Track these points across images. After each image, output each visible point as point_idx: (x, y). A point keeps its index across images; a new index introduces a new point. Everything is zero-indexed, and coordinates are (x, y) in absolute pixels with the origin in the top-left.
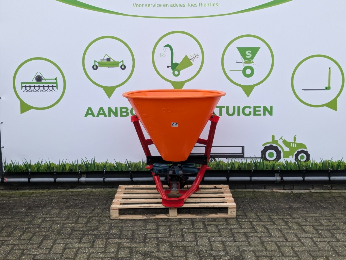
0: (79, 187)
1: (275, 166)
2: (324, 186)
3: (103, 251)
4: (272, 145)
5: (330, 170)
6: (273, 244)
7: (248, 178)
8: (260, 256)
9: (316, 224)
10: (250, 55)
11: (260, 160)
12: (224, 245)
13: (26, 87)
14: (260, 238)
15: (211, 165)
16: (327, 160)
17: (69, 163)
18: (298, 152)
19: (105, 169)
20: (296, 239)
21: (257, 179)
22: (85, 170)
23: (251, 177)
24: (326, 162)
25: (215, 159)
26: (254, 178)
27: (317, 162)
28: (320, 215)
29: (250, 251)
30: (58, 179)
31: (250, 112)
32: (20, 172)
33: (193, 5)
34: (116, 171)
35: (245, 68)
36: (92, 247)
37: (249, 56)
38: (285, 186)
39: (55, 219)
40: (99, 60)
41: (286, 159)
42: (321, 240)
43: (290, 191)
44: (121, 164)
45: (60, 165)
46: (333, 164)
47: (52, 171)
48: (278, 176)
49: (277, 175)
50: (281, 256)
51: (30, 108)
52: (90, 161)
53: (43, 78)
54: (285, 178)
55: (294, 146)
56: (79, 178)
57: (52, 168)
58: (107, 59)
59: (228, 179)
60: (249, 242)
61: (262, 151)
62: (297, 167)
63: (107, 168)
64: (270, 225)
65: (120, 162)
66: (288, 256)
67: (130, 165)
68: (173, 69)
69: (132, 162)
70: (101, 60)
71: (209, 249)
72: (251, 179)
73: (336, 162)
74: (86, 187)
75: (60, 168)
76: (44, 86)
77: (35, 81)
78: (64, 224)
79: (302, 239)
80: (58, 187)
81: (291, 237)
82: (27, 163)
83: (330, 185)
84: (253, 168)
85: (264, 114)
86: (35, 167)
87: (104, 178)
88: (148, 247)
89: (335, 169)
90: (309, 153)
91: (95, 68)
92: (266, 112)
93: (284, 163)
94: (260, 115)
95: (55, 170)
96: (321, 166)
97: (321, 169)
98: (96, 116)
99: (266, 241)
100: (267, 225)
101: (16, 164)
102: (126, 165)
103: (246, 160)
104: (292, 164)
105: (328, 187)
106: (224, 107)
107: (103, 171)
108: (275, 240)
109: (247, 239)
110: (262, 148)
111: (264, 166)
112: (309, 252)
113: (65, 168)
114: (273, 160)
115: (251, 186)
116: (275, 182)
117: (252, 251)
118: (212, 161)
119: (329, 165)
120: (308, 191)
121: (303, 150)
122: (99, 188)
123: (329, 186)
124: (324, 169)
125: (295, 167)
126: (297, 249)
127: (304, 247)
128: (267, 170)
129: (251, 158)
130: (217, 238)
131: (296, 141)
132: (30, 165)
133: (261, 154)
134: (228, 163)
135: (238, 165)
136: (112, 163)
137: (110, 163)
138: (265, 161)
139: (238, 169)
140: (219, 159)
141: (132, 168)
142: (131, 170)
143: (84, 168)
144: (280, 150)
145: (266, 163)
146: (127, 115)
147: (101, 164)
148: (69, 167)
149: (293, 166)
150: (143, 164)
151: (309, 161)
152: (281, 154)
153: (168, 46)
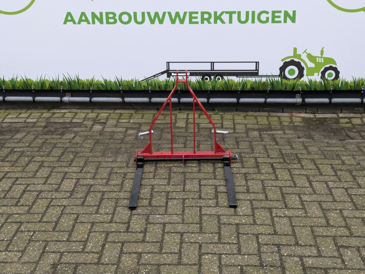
0: (63, 107)
1: (296, 85)
2: (356, 109)
3: (69, 196)
4: (293, 60)
5: (364, 91)
6: (277, 191)
7: (262, 100)
8: (257, 208)
9: (337, 162)
11: (277, 78)
12: (216, 191)
14: (262, 181)
15: (218, 84)
16: (361, 78)
17: (48, 79)
18: (324, 68)
19: (91, 88)
20: (307, 184)
21: (273, 101)
22: (67, 88)
23: (266, 98)
24: (359, 80)
25: (223, 78)
26: (269, 100)
27: (348, 81)
28: (343, 148)
29: (246, 200)
30: (38, 99)
31: (268, 18)
34: (104, 90)
36: (57, 190)
38: (307, 109)
39: (25, 150)
41: (310, 77)
42: (338, 186)
43: (313, 114)
44: (111, 82)
45: (39, 81)
47: (29, 89)
48: (299, 98)
49: (299, 96)
50: (284, 208)
52: (73, 78)
54: (308, 100)
55: (320, 61)
56: (61, 98)
57: (29, 85)
59: (238, 101)
60: (248, 187)
61: (280, 68)
62: (323, 87)
63: (94, 85)
64: (279, 163)
65: (108, 80)
66: (293, 208)
67: (120, 83)
69: (122, 80)
71: (197, 197)
72: (265, 101)
74: (71, 107)
75: (38, 85)
78: (33, 157)
79: (314, 184)
80: (39, 107)
81: (302, 182)
83: (363, 108)
84: (269, 88)
85: (285, 21)
86: (9, 83)
87: (91, 98)
88: (124, 192)
90: (339, 69)
92: (288, 18)
93: (307, 82)
94: (280, 22)
95: (33, 87)
96: (353, 85)
97: (353, 89)
98: (77, 23)
99: (270, 186)
100: (275, 163)
102: (116, 83)
103: (260, 78)
104: (317, 84)
105: (360, 111)
106: (235, 12)
108: (280, 185)
109: (247, 183)
110: (281, 64)
111: (283, 85)
112: (320, 202)
113: (44, 85)
114: (294, 79)
115: (266, 109)
116: (296, 105)
117: (249, 200)
118: (219, 79)
120: (334, 116)
121: (331, 67)
122: (86, 109)
123: (361, 109)
124: (356, 89)
125: (321, 87)
126: (305, 198)
127: (315, 196)
128: (286, 90)
129: (266, 76)
130: (210, 181)
131: (323, 55)
132: (4, 81)
133: (279, 71)
134: (239, 82)
135: (251, 85)
136: (99, 80)
137: (97, 81)
138: (283, 79)
139: (251, 89)
140: (228, 77)
141: (123, 87)
142: (122, 89)
143: (67, 86)
144: (303, 66)
145: (285, 82)
146: (115, 22)
147: (86, 81)
148: (49, 84)
149: (318, 85)
150: (136, 83)
151: (339, 79)
152: (304, 71)
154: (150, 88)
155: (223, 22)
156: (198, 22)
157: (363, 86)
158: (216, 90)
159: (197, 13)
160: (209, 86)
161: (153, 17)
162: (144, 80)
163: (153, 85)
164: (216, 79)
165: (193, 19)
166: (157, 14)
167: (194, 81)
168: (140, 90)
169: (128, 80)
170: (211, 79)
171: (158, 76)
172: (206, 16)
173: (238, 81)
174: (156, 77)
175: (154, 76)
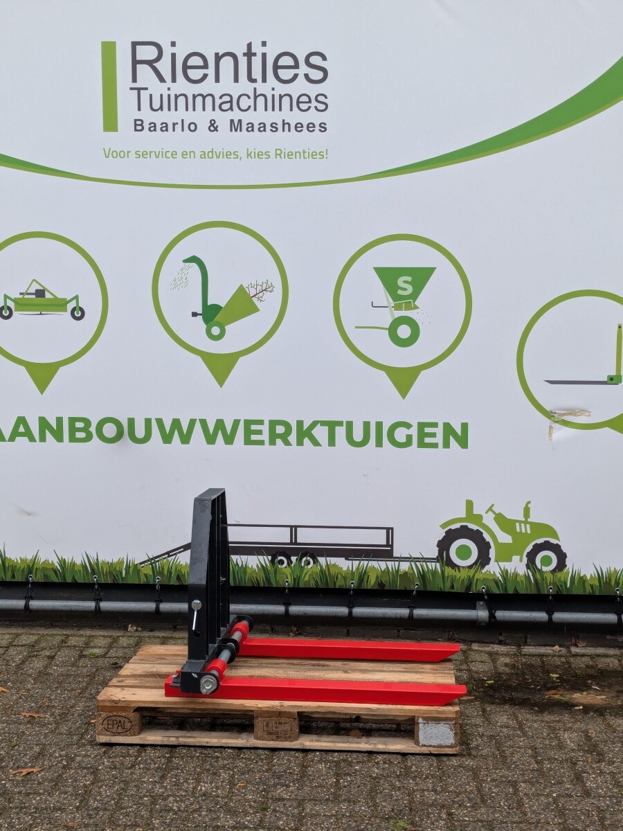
1: (475, 581)
2: (608, 637)
4: (467, 526)
5: (621, 597)
7: (403, 612)
10: (410, 289)
11: (434, 564)
15: (306, 574)
16: (612, 569)
18: (533, 546)
19: (31, 577)
21: (426, 615)
23: (412, 607)
24: (609, 574)
25: (317, 561)
26: (420, 612)
27: (585, 575)
33: (259, 155)
34: (59, 583)
35: (397, 323)
37: (405, 289)
38: (504, 634)
40: (15, 295)
41: (502, 564)
43: (515, 647)
44: (74, 564)
48: (483, 609)
49: (481, 605)
54: (501, 615)
55: (524, 531)
58: (36, 290)
59: (351, 612)
61: (439, 541)
62: (533, 587)
63: (36, 572)
65: (68, 559)
67: (94, 568)
68: (206, 321)
69: (99, 560)
70: (21, 294)
72: (411, 615)
84: (416, 586)
85: (446, 445)
87: (27, 602)
90: (564, 549)
91: (6, 313)
92: (451, 438)
93: (498, 575)
94: (435, 446)
96: (598, 584)
97: (597, 594)
98: (7, 439)
102: (84, 567)
103: (397, 563)
104: (518, 579)
106: (340, 424)
107: (27, 583)
110: (441, 534)
111: (446, 580)
114: (470, 567)
115: (412, 632)
116: (476, 624)
118: (309, 563)
119: (617, 583)
120: (563, 651)
121: (547, 543)
122: (17, 626)
124: (603, 594)
125: (528, 586)
128: (453, 591)
129: (409, 559)
131: (529, 517)
133: (438, 549)
134: (351, 569)
135: (377, 577)
136: (48, 561)
137: (44, 562)
138: (446, 567)
139: (376, 587)
140: (328, 559)
141: (99, 576)
142: (97, 581)
144: (487, 540)
145: (450, 574)
146: (89, 438)
147: (19, 562)
149: (522, 581)
150: (128, 567)
151: (565, 570)
152: (490, 550)
153: (194, 259)
154: (158, 578)
155: (316, 443)
156: (264, 441)
157: (618, 586)
158: (302, 585)
159: (261, 422)
160: (287, 578)
161: (167, 430)
162: (145, 562)
163: (166, 573)
164: (301, 563)
165: (252, 436)
166: (176, 423)
167: (255, 567)
168: (137, 583)
169: (111, 561)
170: (290, 562)
171: (175, 554)
172: (280, 429)
173: (348, 567)
174: (173, 555)
175: (168, 553)
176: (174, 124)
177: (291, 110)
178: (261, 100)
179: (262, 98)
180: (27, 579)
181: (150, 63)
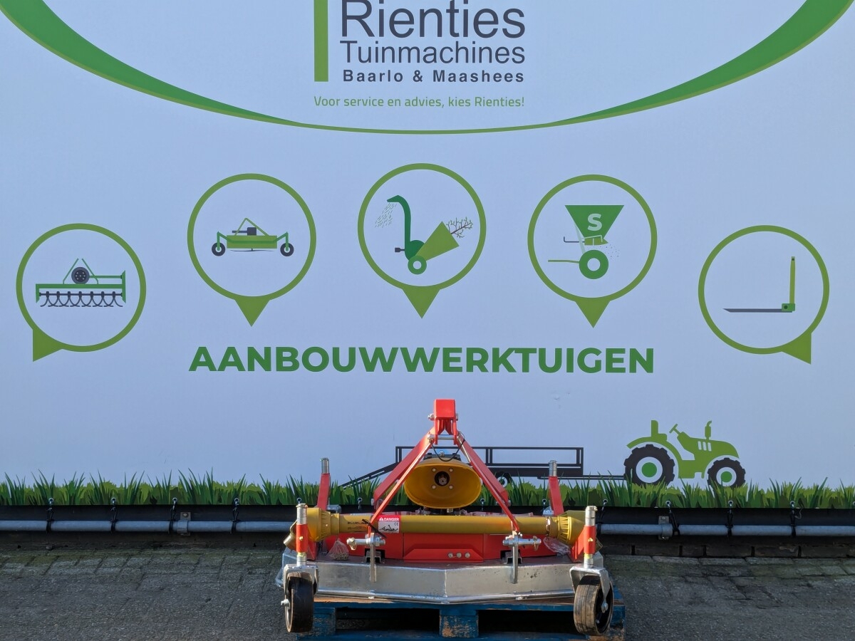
0: (172, 543)
1: (660, 497)
2: (781, 548)
4: (652, 445)
5: (795, 509)
10: (599, 225)
11: (621, 481)
13: (48, 294)
16: (788, 484)
17: (148, 483)
18: (714, 463)
19: (237, 500)
21: (614, 530)
22: (187, 500)
23: (599, 524)
24: (784, 488)
25: (512, 480)
26: (606, 527)
27: (762, 490)
30: (123, 525)
32: (28, 504)
33: (460, 103)
34: (264, 505)
35: (587, 257)
37: (595, 226)
38: (684, 547)
40: (228, 232)
41: (685, 481)
43: (695, 559)
44: (278, 487)
45: (127, 486)
46: (802, 495)
47: (106, 503)
48: (666, 523)
49: (665, 519)
51: (55, 346)
52: (201, 479)
53: (91, 274)
54: (685, 529)
55: (705, 449)
56: (173, 520)
57: (106, 496)
58: (248, 228)
61: (626, 460)
62: (714, 501)
63: (242, 495)
65: (274, 483)
67: (299, 491)
68: (408, 256)
69: (304, 484)
70: (233, 232)
72: (599, 530)
73: (808, 489)
74: (189, 543)
75: (126, 496)
76: (92, 294)
77: (70, 281)
80: (121, 544)
82: (45, 483)
83: (795, 547)
84: (605, 502)
85: (633, 369)
86: (64, 491)
87: (234, 523)
89: (808, 507)
90: (743, 465)
91: (219, 250)
92: (638, 363)
93: (682, 491)
94: (622, 370)
95: (114, 500)
96: (774, 498)
97: (774, 507)
98: (217, 369)
101: (17, 485)
102: (289, 490)
103: (586, 481)
104: (701, 494)
105: (791, 553)
106: (534, 351)
107: (233, 506)
110: (628, 453)
111: (632, 496)
113: (138, 496)
114: (655, 484)
116: (660, 538)
118: (503, 482)
119: (792, 496)
120: (740, 562)
121: (727, 460)
122: (222, 547)
123: (792, 549)
124: (779, 507)
125: (710, 501)
128: (639, 506)
129: (599, 477)
131: (710, 436)
132: (53, 487)
133: (625, 467)
134: (543, 488)
135: (568, 495)
136: (254, 485)
137: (250, 485)
138: (633, 484)
139: (568, 504)
140: (522, 478)
141: (303, 499)
142: (301, 502)
143: (187, 496)
144: (671, 458)
145: (637, 490)
146: (295, 367)
147: (226, 486)
148: (149, 492)
149: (704, 496)
150: (331, 488)
151: (744, 486)
152: (674, 468)
153: (398, 199)
154: (360, 500)
155: (510, 369)
156: (461, 368)
157: (793, 500)
159: (459, 350)
160: (483, 498)
161: (371, 358)
162: (348, 484)
163: (367, 493)
165: (450, 363)
166: (379, 352)
169: (314, 484)
171: (377, 476)
172: (477, 357)
173: (541, 486)
174: (374, 477)
175: (370, 475)
176: (381, 75)
177: (490, 61)
178: (462, 53)
179: (464, 50)
180: (233, 502)
181: (359, 18)
